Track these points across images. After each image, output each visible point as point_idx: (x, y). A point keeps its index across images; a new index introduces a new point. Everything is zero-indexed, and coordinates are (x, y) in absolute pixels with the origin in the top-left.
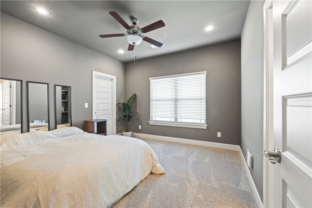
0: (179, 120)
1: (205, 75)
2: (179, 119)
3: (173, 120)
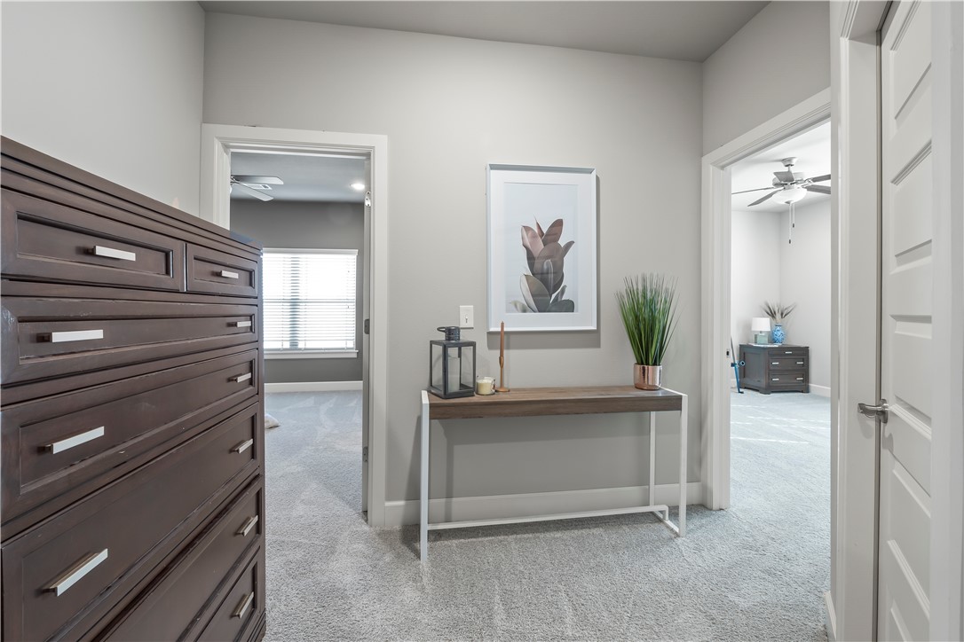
0: (301, 345)
1: (355, 257)
2: (300, 342)
3: (287, 345)
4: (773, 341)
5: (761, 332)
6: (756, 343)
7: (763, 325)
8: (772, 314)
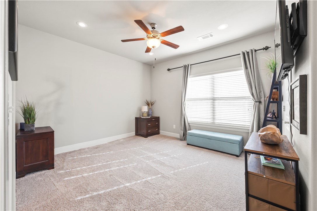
4: (148, 115)
5: (145, 112)
6: (143, 116)
7: (145, 109)
8: (148, 104)
